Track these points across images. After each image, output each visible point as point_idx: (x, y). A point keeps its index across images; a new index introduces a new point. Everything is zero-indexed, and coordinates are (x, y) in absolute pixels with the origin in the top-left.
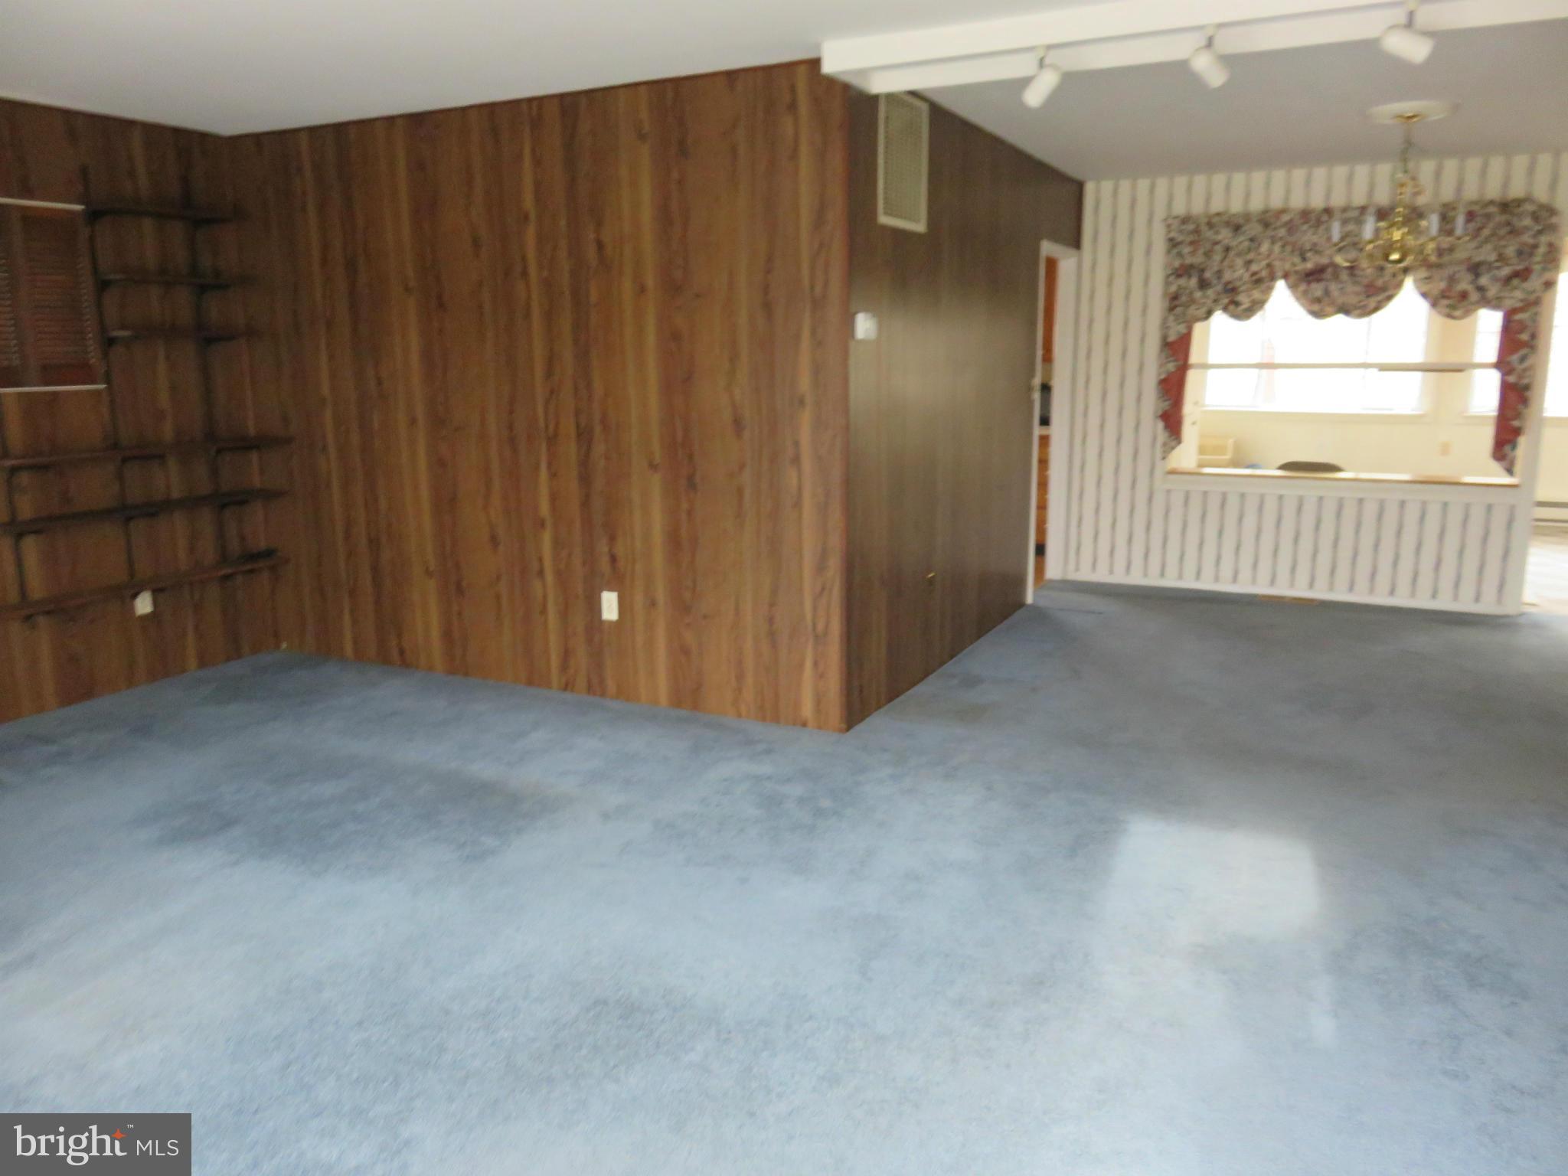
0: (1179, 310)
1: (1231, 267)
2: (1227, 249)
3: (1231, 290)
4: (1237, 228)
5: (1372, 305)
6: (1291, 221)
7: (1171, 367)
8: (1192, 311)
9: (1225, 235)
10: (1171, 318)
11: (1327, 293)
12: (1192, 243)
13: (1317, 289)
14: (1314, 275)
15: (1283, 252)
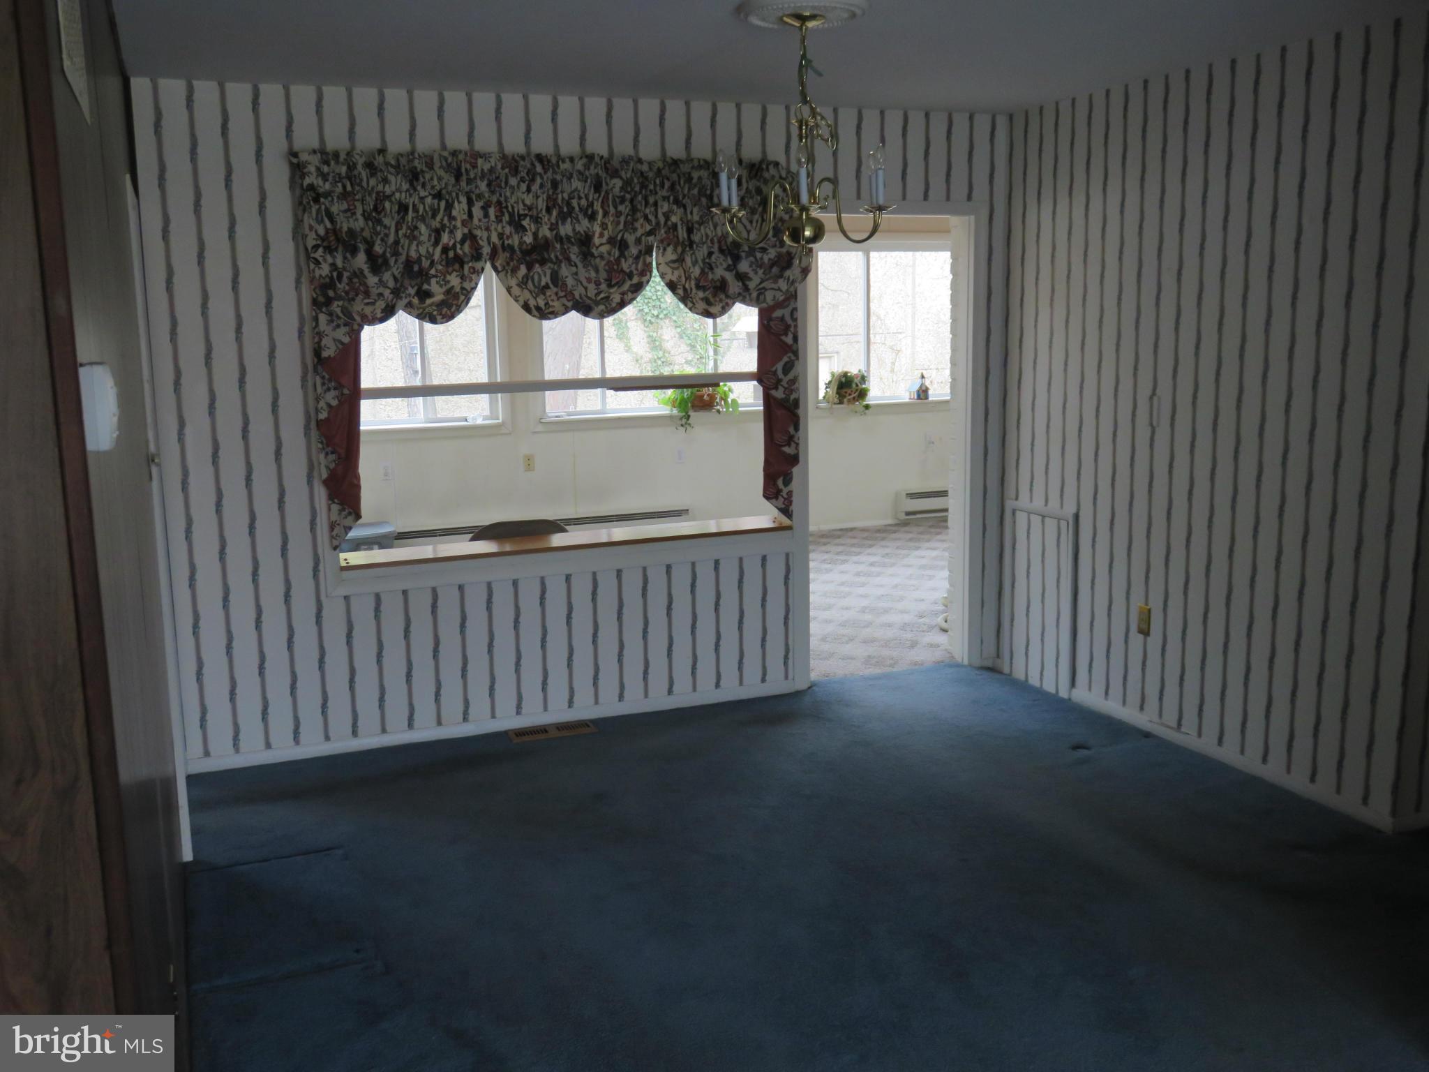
0: (336, 307)
1: (412, 237)
2: (403, 208)
3: (415, 273)
4: (414, 177)
5: (616, 298)
6: (492, 170)
7: (331, 398)
8: (358, 306)
9: (396, 185)
10: (323, 318)
11: (555, 278)
12: (344, 195)
13: (543, 274)
14: (536, 253)
15: (486, 215)
